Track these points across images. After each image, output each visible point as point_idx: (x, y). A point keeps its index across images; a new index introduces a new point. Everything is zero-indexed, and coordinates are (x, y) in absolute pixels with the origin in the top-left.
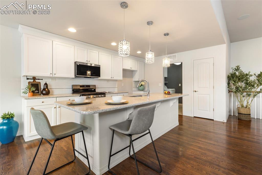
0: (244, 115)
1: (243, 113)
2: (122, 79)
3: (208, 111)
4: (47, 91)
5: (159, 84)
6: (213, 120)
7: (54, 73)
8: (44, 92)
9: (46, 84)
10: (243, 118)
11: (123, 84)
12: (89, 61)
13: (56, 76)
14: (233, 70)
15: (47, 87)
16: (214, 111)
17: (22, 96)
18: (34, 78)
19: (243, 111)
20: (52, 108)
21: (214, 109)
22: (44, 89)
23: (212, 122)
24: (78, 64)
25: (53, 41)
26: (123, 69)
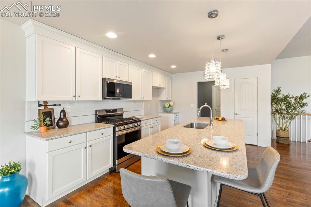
0: (283, 139)
1: (283, 136)
2: (152, 100)
3: (250, 136)
4: (65, 121)
5: (192, 104)
6: (257, 146)
7: (77, 95)
8: (61, 124)
9: (63, 111)
10: (283, 141)
11: (149, 105)
12: (119, 77)
13: (80, 99)
14: (274, 91)
15: (65, 115)
16: (257, 136)
17: (26, 132)
18: (46, 104)
19: (282, 134)
20: (81, 148)
21: (257, 134)
22: (60, 119)
23: (256, 147)
24: (108, 82)
25: (77, 48)
26: (153, 87)
